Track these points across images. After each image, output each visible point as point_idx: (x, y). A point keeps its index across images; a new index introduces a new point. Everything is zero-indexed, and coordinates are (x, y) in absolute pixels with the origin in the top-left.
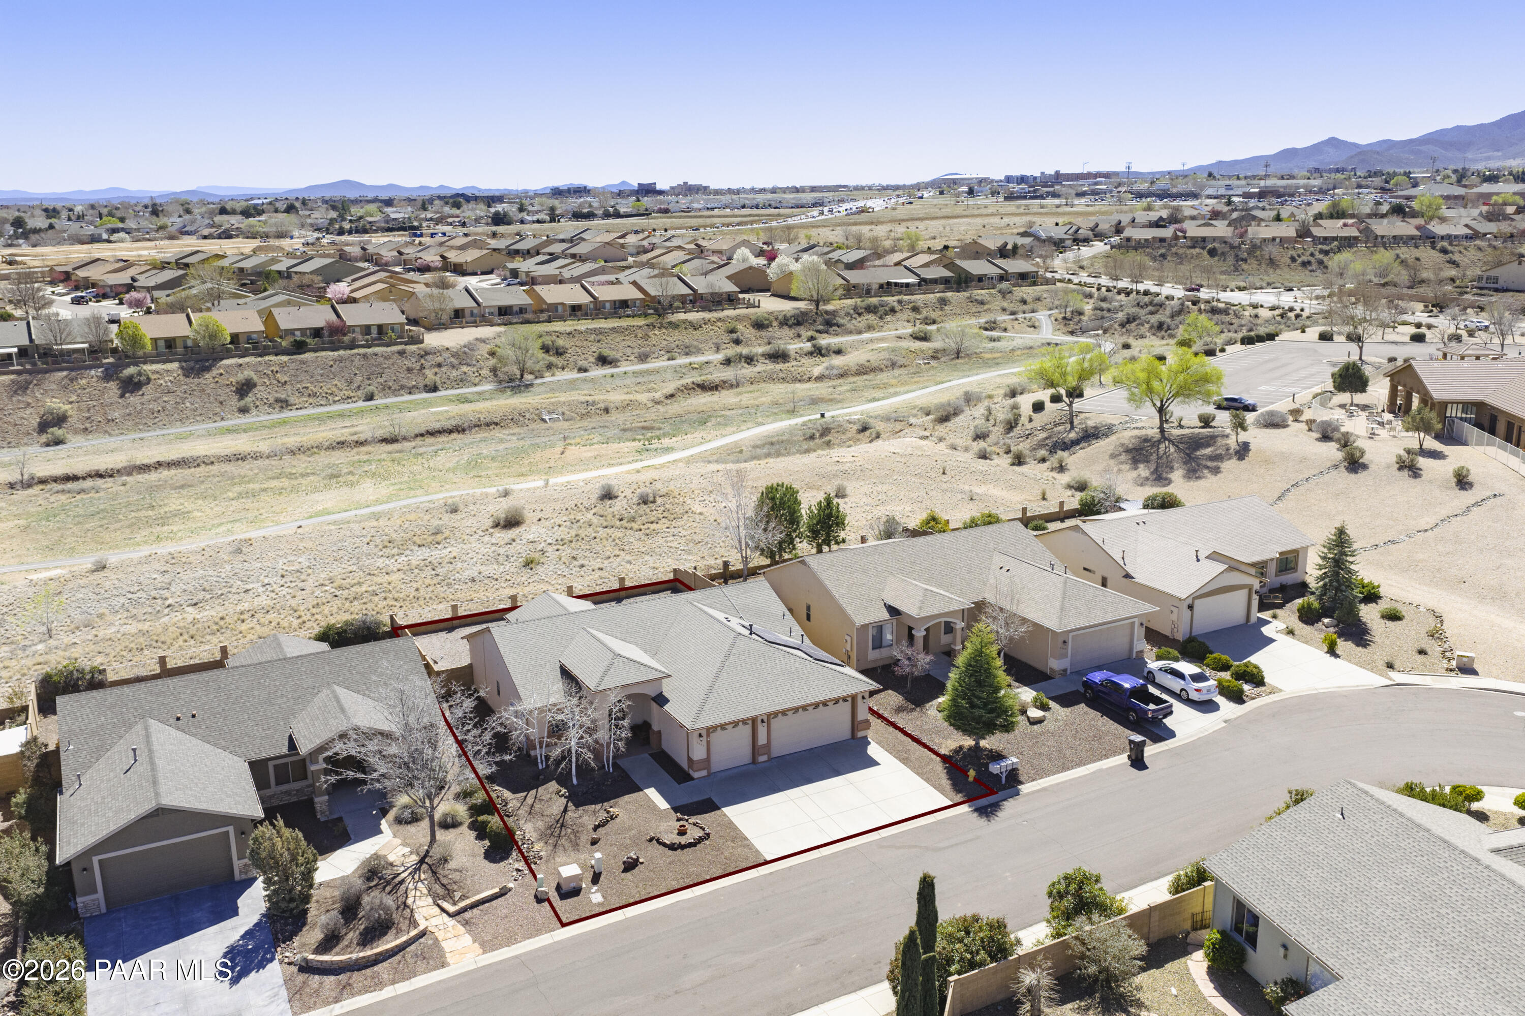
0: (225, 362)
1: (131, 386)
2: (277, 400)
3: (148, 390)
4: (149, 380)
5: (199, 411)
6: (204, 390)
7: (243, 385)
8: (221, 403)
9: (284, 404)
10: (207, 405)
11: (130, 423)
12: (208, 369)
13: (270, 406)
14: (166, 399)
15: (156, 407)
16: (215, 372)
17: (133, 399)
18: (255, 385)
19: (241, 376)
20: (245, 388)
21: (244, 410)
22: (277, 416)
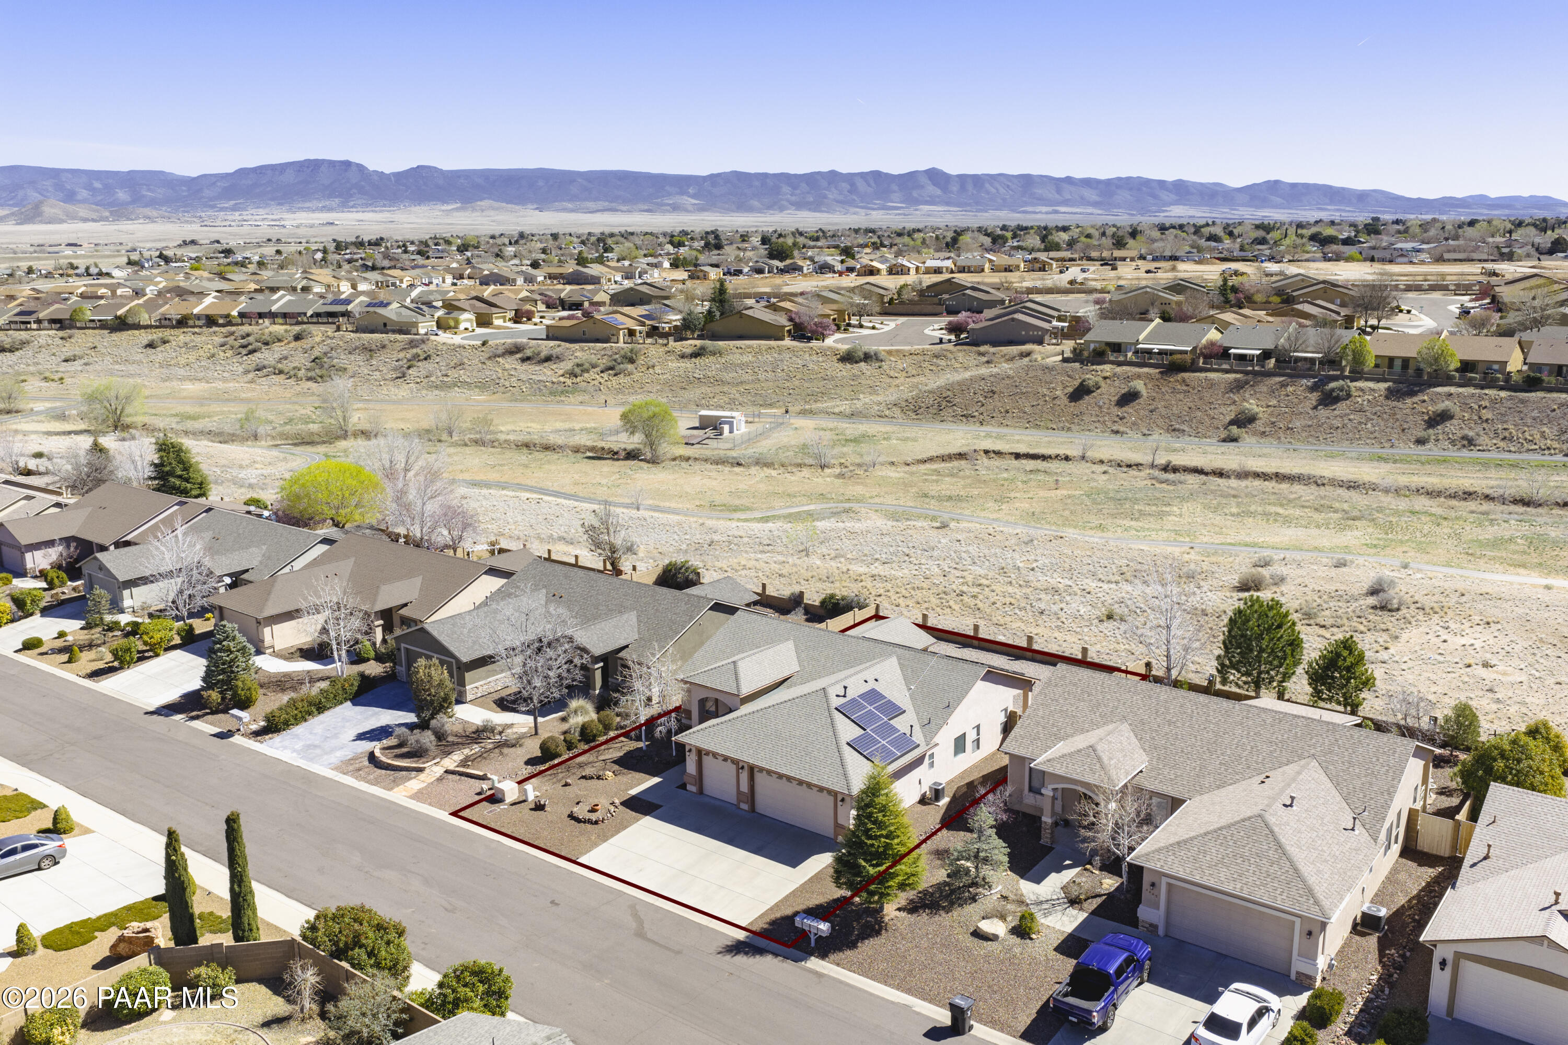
0: (1439, 389)
1: (1329, 400)
2: (1464, 438)
3: (1342, 407)
4: (1349, 396)
5: (1376, 434)
6: (1395, 414)
7: (1439, 415)
8: (1403, 430)
9: (1469, 442)
10: (1388, 430)
11: (1304, 434)
12: (1412, 394)
13: (1453, 443)
14: (1352, 417)
15: (1337, 423)
16: (1415, 399)
17: (1323, 412)
18: (1451, 417)
19: (1441, 406)
20: (1439, 419)
21: (1420, 442)
22: (1453, 453)
